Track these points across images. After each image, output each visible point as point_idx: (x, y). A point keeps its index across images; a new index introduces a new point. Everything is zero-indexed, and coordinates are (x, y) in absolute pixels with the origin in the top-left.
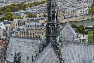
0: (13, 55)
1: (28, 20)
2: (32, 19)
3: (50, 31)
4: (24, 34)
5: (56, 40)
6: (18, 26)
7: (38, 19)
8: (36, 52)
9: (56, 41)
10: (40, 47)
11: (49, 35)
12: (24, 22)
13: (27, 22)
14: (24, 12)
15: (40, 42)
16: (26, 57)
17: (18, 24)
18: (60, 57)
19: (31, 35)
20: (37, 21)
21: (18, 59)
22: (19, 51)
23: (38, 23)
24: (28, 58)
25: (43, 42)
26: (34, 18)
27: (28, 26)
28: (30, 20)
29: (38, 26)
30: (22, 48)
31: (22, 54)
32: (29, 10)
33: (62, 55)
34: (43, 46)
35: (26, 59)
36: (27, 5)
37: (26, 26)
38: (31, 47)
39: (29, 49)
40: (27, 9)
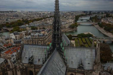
0: (27, 58)
1: (32, 31)
2: (36, 30)
3: (56, 39)
4: (30, 42)
5: (60, 45)
6: (25, 36)
7: (39, 31)
8: (46, 55)
9: (60, 47)
10: (48, 51)
11: (55, 42)
12: (30, 33)
13: (32, 33)
14: (28, 26)
15: (48, 47)
16: (38, 59)
17: (25, 35)
18: (63, 58)
19: (35, 42)
20: (39, 32)
21: (32, 61)
22: (32, 55)
23: (40, 33)
24: (39, 60)
25: (51, 47)
26: (37, 30)
27: (33, 36)
28: (34, 31)
29: (40, 35)
30: (34, 53)
31: (34, 57)
32: (32, 24)
33: (65, 56)
34: (51, 50)
35: (38, 60)
36: (29, 20)
37: (32, 36)
38: (41, 51)
39: (39, 53)
40: (30, 23)
